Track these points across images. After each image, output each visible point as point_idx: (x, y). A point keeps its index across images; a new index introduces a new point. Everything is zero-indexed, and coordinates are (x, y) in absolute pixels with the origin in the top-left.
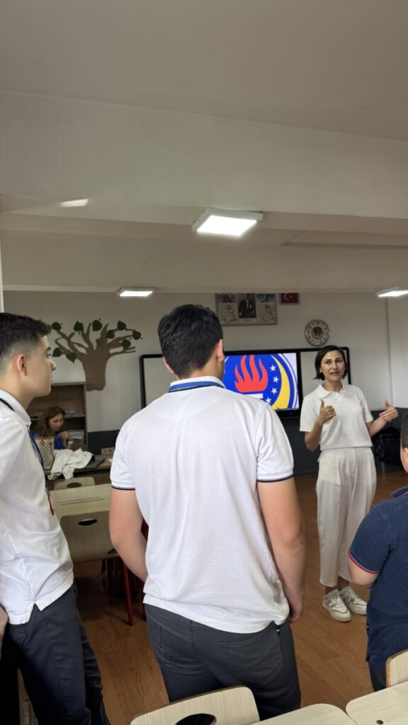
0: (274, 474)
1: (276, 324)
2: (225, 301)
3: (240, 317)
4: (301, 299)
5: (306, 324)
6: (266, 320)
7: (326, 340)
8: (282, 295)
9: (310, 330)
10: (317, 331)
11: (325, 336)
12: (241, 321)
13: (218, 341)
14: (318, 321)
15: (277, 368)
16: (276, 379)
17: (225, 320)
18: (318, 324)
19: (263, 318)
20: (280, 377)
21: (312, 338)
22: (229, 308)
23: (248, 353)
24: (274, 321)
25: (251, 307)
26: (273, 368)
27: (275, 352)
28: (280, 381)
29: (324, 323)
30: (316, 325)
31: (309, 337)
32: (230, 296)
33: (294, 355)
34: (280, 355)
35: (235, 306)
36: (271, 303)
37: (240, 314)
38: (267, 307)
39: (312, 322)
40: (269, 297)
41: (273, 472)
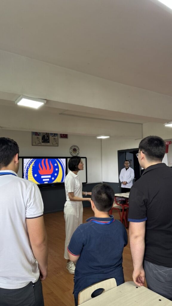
0: (33, 215)
1: (58, 146)
2: (36, 135)
3: (42, 142)
4: (69, 136)
5: (70, 147)
6: (54, 144)
7: (78, 154)
8: (61, 134)
9: (72, 150)
10: (75, 150)
11: (78, 152)
12: (43, 144)
13: (16, 154)
14: (75, 146)
15: (58, 165)
16: (57, 169)
17: (36, 143)
18: (75, 147)
19: (53, 143)
20: (58, 168)
21: (72, 153)
22: (38, 138)
23: (45, 158)
24: (57, 145)
25: (47, 138)
26: (56, 165)
27: (57, 158)
28: (58, 170)
29: (77, 147)
30: (74, 148)
31: (71, 152)
32: (38, 133)
33: (65, 160)
34: (59, 159)
35: (40, 137)
36: (56, 137)
37: (43, 141)
38: (54, 139)
39: (73, 146)
40: (55, 135)
41: (33, 214)
